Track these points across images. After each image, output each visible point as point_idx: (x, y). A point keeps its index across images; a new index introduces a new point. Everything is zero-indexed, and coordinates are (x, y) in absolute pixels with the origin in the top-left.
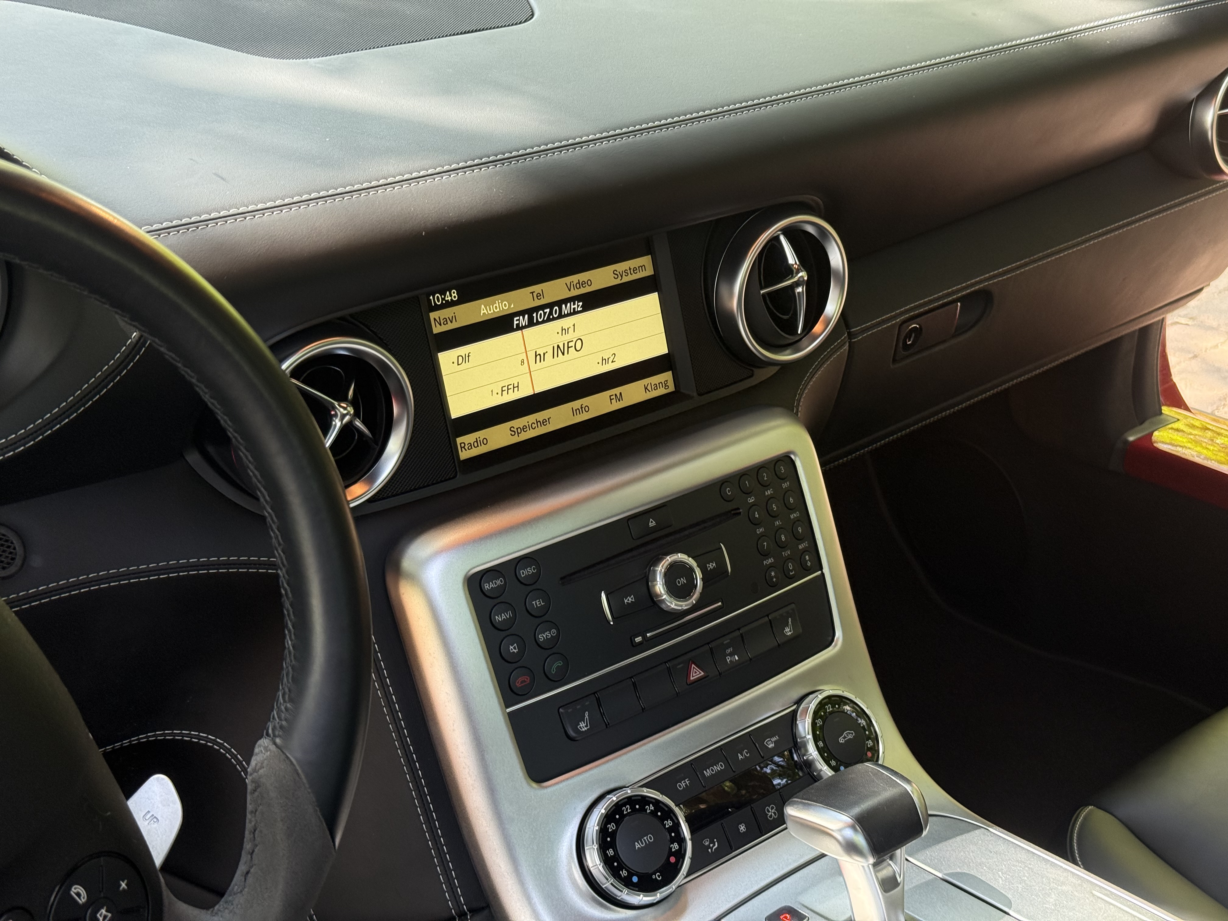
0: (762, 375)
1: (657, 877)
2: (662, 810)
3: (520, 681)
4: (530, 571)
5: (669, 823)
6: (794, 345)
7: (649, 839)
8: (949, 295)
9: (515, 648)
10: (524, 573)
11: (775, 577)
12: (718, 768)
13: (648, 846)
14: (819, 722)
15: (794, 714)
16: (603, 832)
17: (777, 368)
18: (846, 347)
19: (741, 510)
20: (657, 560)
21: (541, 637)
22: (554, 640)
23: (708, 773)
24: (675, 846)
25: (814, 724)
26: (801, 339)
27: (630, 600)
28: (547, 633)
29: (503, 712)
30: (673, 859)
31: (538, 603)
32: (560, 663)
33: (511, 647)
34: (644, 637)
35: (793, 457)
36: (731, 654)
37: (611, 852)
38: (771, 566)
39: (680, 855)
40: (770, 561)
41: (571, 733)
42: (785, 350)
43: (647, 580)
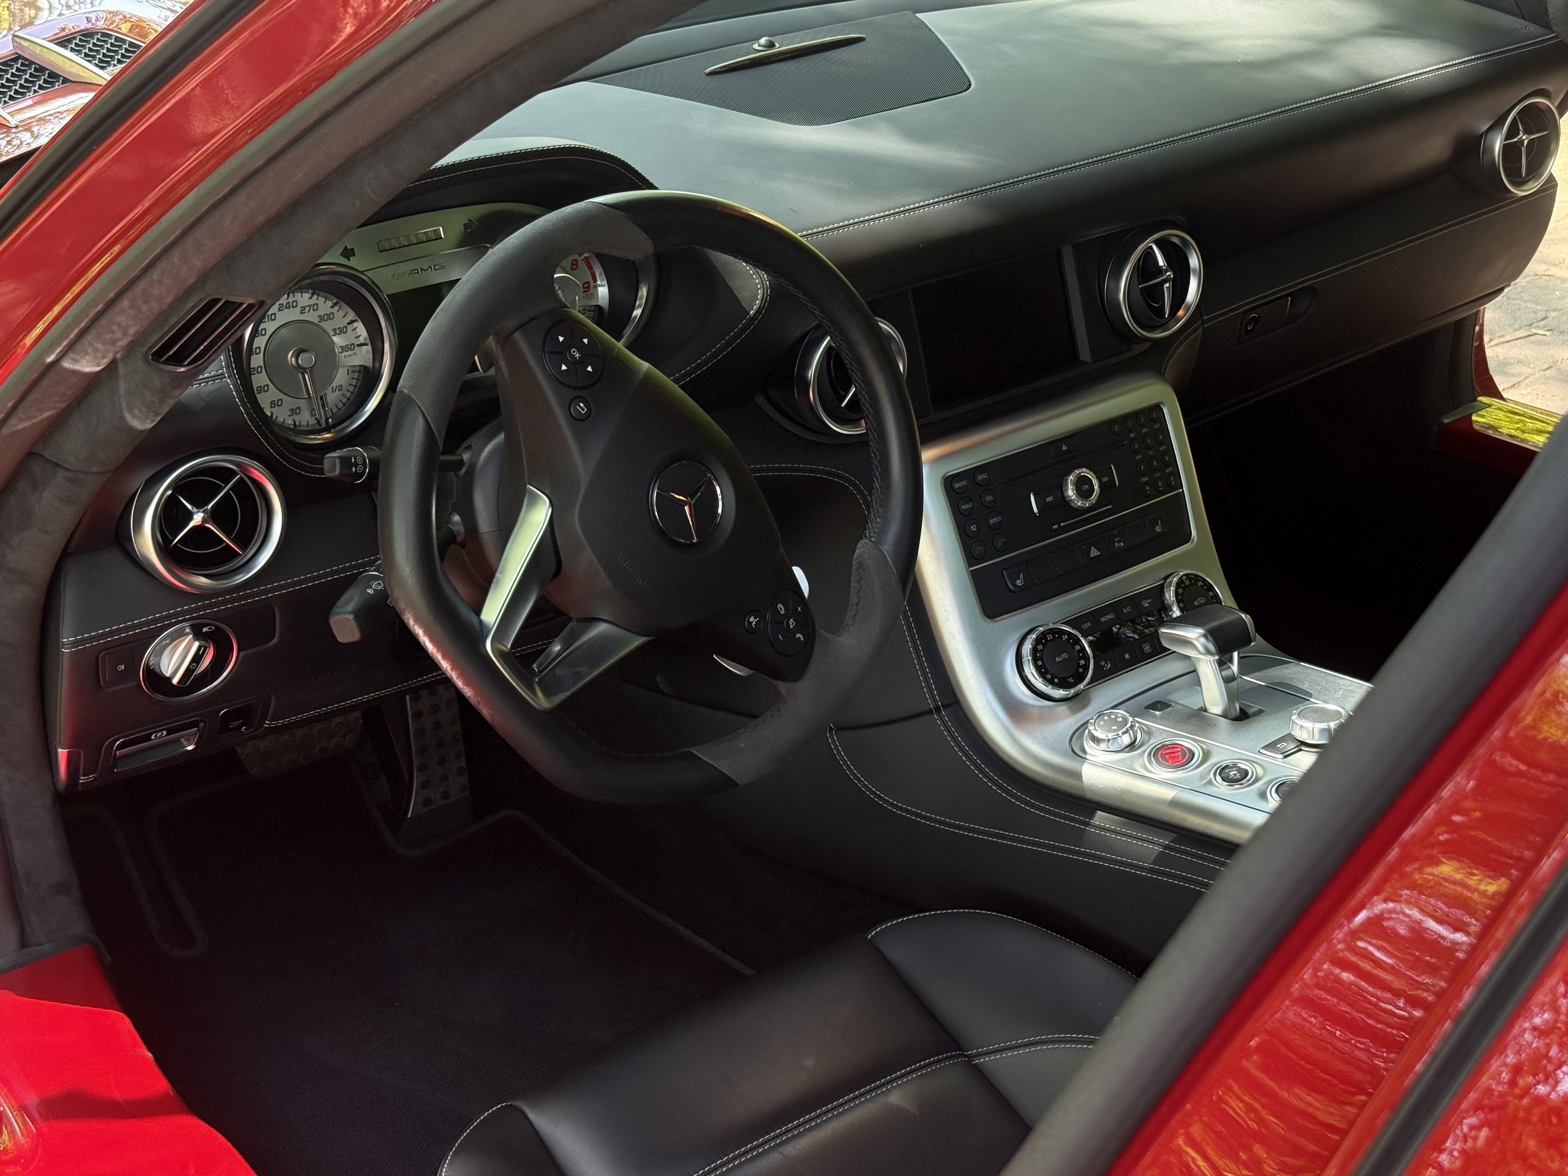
0: (1139, 349)
1: (1071, 680)
2: (1073, 639)
3: (978, 550)
4: (984, 476)
5: (1078, 647)
6: (1164, 326)
7: (1065, 655)
8: (1282, 290)
9: (974, 528)
10: (980, 477)
11: (1149, 490)
12: (1109, 617)
13: (1065, 660)
14: (1180, 591)
15: (1162, 586)
16: (1034, 650)
17: (1149, 344)
18: (1201, 330)
19: (1125, 442)
20: (1068, 473)
21: (992, 521)
22: (1000, 524)
23: (1103, 619)
24: (1082, 662)
25: (1176, 592)
26: (1167, 322)
27: (1049, 499)
28: (995, 519)
29: (967, 570)
30: (1081, 670)
31: (989, 498)
32: (1004, 540)
33: (972, 527)
34: (1059, 525)
35: (1162, 406)
36: (1119, 542)
37: (1040, 663)
38: (1146, 483)
39: (1086, 668)
40: (1146, 479)
41: (1012, 588)
42: (1155, 330)
43: (1061, 487)
